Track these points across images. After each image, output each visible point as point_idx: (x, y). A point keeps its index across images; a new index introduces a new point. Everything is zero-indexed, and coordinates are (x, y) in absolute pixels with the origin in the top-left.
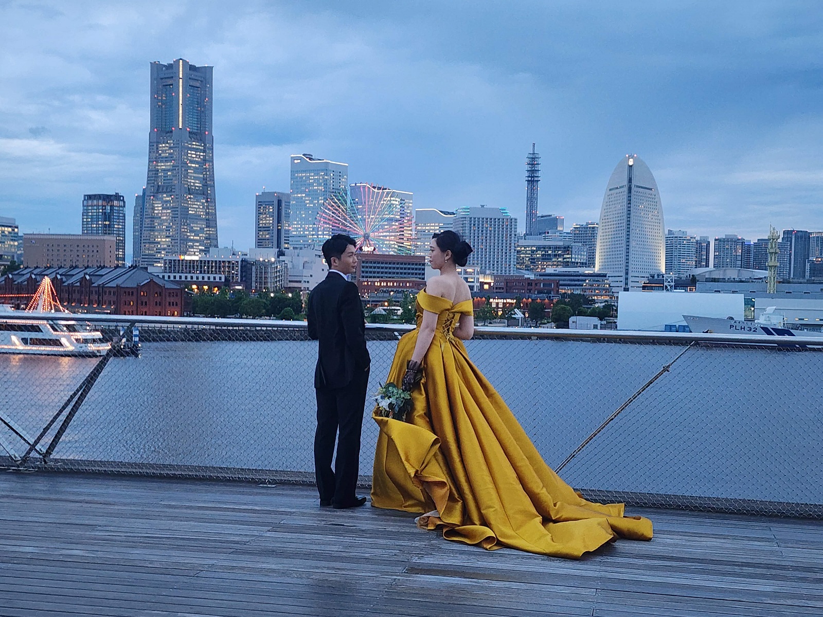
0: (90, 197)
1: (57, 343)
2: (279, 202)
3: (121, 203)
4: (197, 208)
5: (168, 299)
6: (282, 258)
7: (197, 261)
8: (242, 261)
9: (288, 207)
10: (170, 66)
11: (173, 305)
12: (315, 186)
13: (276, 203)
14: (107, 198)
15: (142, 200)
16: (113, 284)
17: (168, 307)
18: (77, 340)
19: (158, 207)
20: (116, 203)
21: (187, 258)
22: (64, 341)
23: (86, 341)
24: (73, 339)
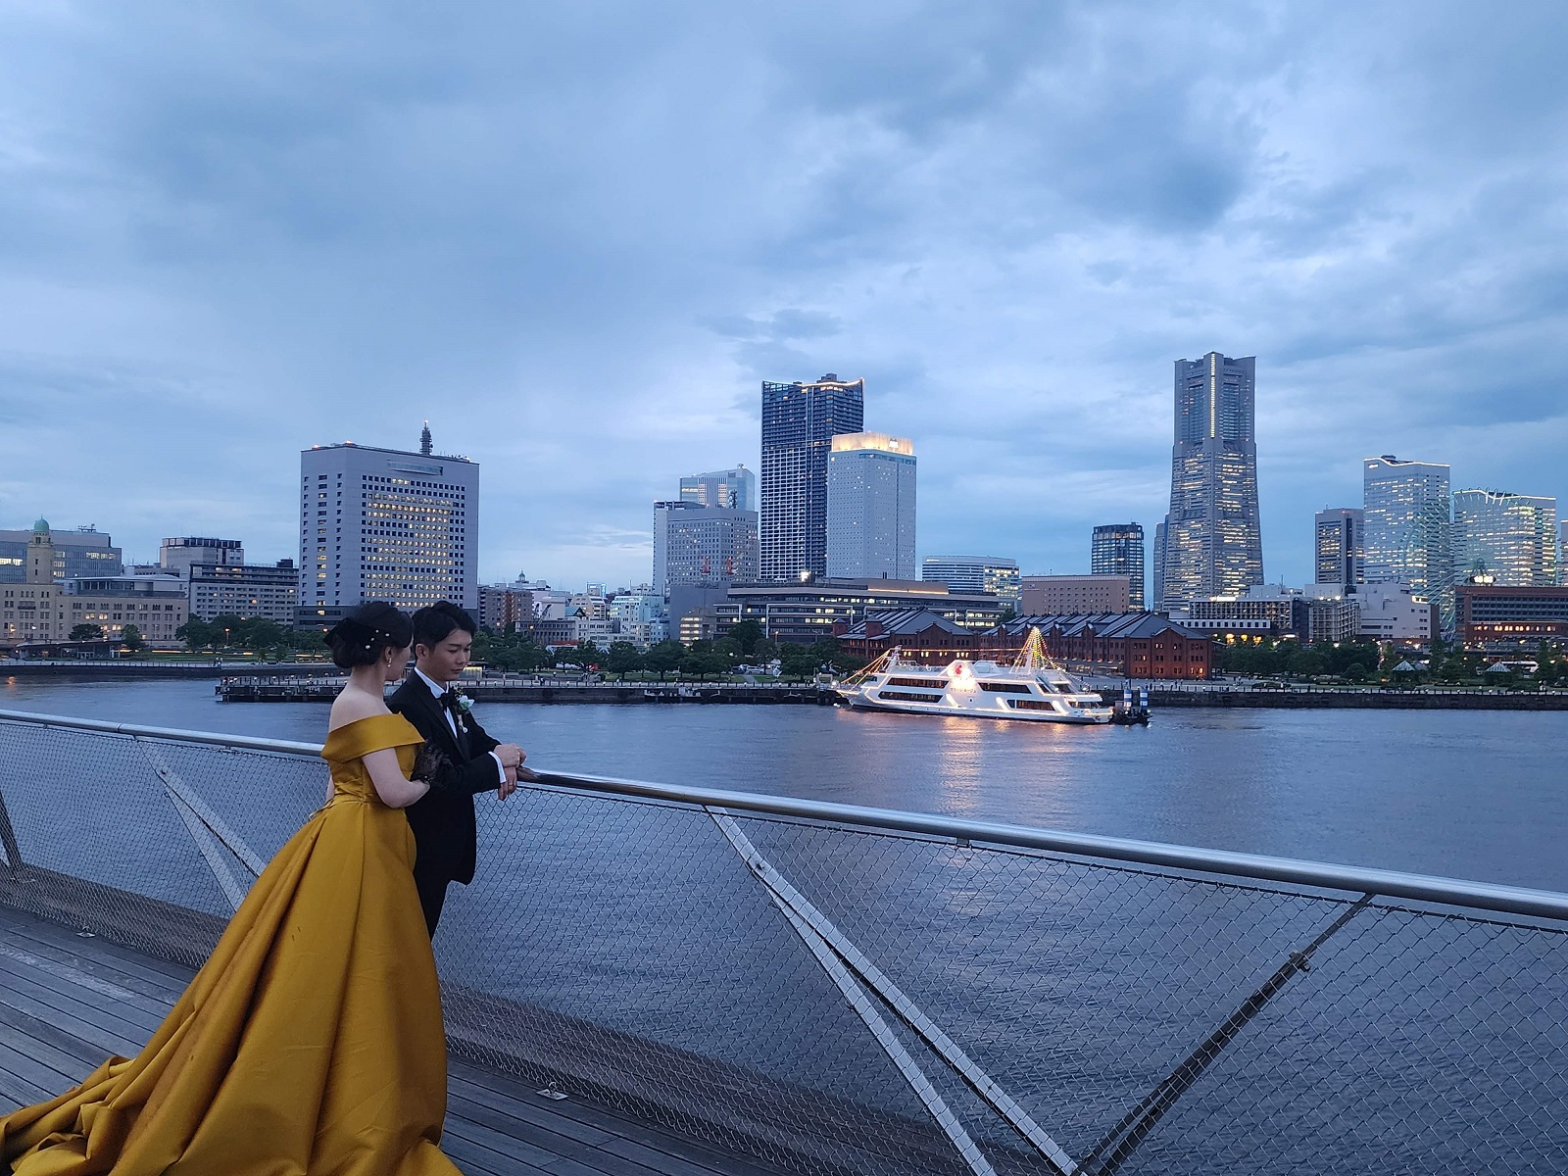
0: (1101, 530)
1: (1047, 706)
2: (1349, 522)
3: (1139, 535)
4: (1234, 536)
5: (1190, 654)
6: (1351, 596)
7: (1234, 603)
8: (1294, 601)
9: (1361, 527)
10: (1200, 363)
11: (1197, 660)
12: (1401, 497)
13: (1344, 523)
14: (1122, 529)
15: (1164, 529)
16: (1120, 635)
17: (1191, 663)
18: (1071, 703)
19: (1184, 535)
20: (1131, 535)
21: (1220, 599)
22: (1055, 704)
23: (1082, 705)
24: (1066, 701)
